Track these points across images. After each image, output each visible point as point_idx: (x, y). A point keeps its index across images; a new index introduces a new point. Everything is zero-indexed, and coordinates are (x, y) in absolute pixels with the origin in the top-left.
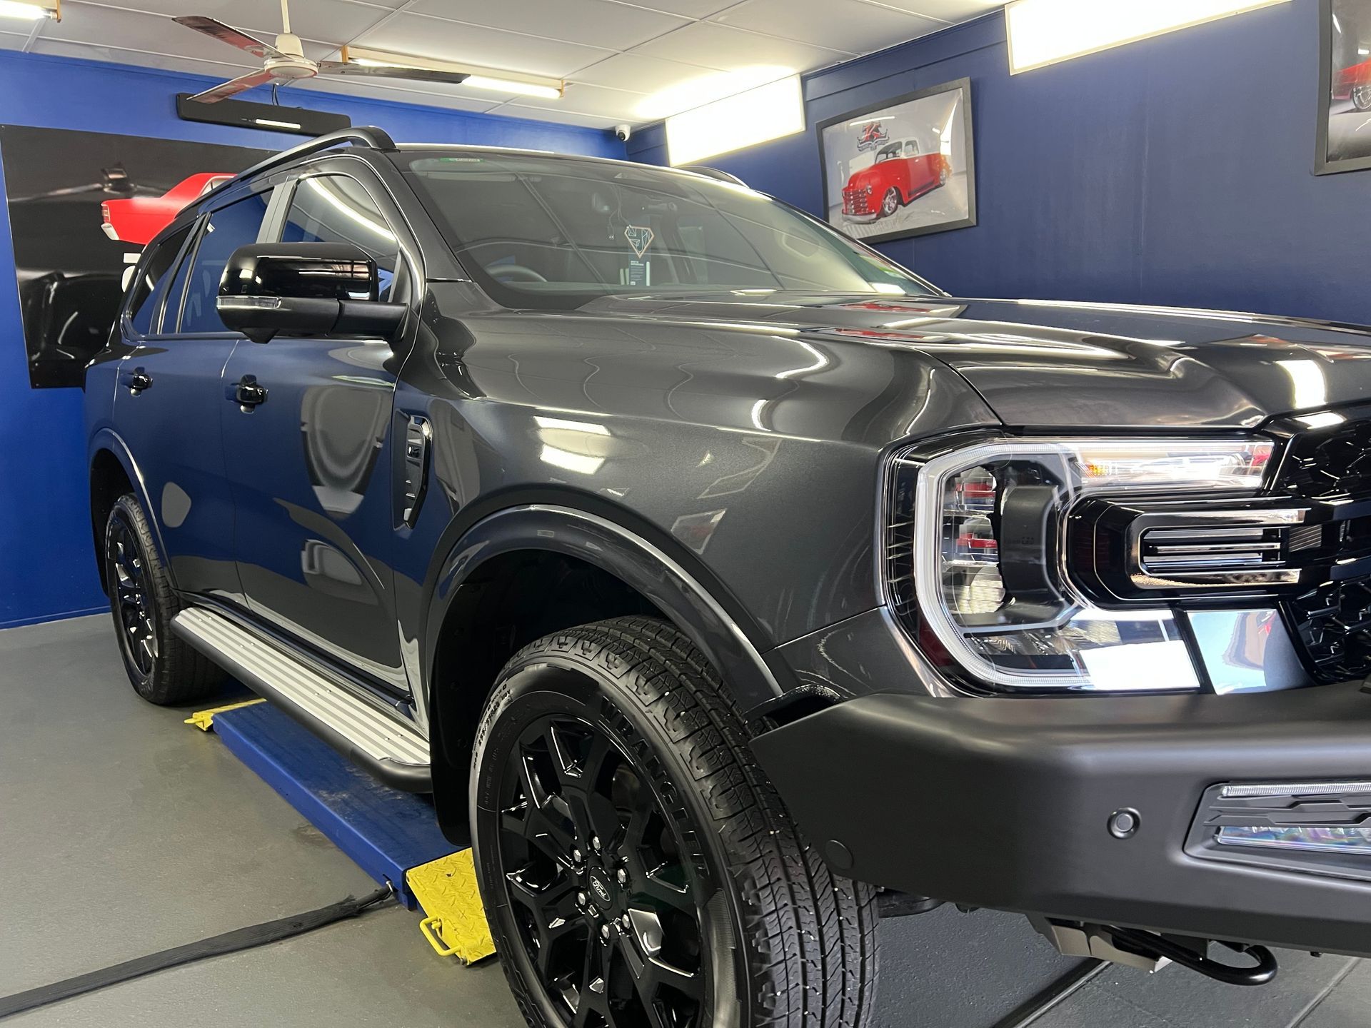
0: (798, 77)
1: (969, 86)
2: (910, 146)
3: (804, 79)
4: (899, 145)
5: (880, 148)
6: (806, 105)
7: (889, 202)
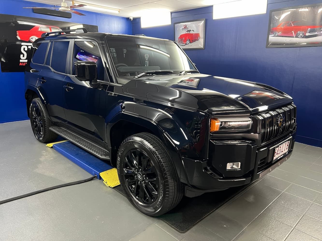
0: (170, 13)
1: (205, 20)
2: (193, 31)
3: (171, 13)
4: (190, 30)
5: (187, 30)
6: (172, 19)
7: (188, 42)
